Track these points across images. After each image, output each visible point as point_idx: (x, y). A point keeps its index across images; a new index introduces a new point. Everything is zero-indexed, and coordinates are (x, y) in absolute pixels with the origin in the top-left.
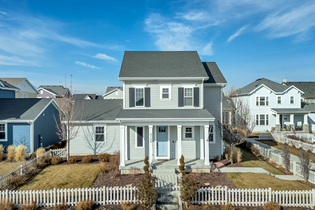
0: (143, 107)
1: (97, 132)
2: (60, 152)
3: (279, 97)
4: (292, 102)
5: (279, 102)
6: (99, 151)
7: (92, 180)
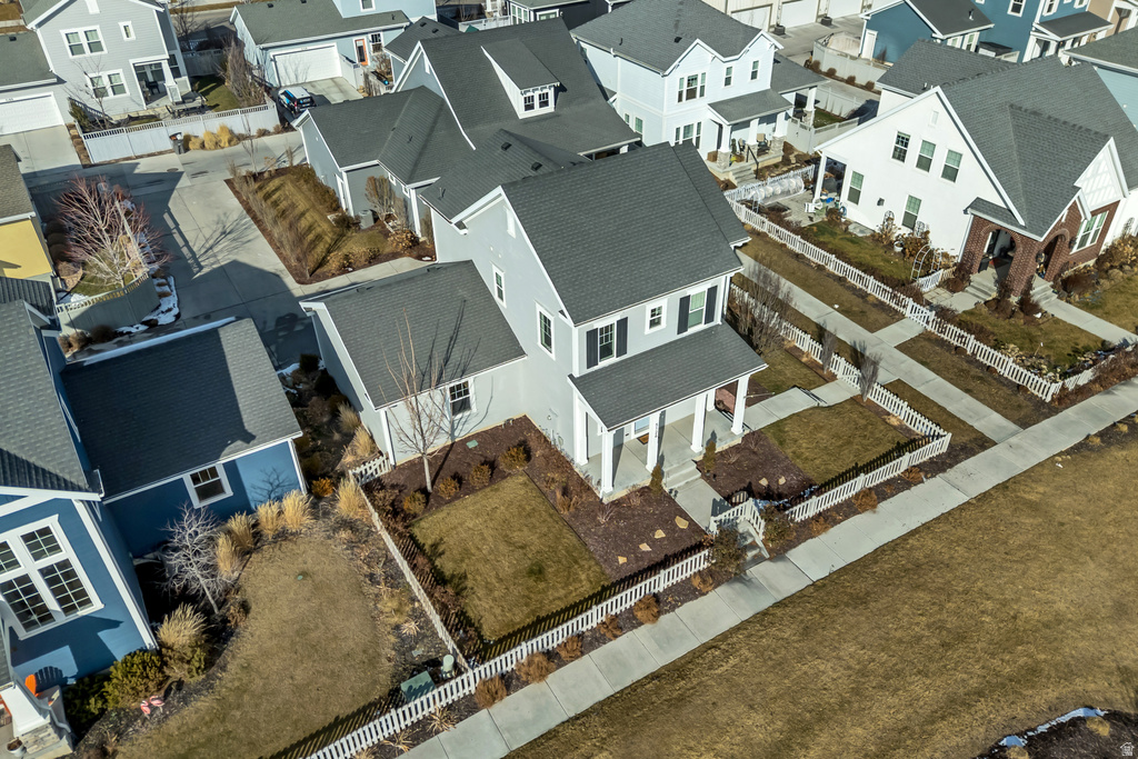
0: (613, 360)
1: (453, 397)
2: (373, 468)
3: (729, 69)
4: (754, 75)
5: (728, 81)
6: (460, 434)
7: (574, 540)
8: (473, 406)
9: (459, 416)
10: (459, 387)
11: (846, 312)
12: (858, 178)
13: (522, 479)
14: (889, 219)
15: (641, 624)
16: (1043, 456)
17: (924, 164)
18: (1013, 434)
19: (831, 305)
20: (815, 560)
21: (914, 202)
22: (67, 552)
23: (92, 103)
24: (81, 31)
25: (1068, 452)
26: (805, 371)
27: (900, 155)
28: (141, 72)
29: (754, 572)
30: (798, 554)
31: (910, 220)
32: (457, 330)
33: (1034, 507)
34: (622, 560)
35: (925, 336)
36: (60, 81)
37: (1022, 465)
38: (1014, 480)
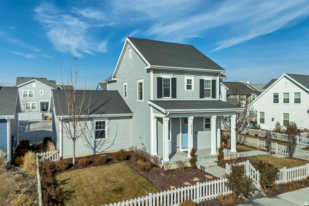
0: (170, 98)
1: (97, 128)
2: (50, 156)
6: (99, 150)
8: (107, 137)
9: (99, 140)
10: (100, 122)
12: (262, 113)
14: (278, 124)
17: (286, 101)
20: (297, 199)
21: (286, 115)
24: (28, 91)
27: (276, 101)
28: (42, 104)
29: (260, 201)
31: (286, 123)
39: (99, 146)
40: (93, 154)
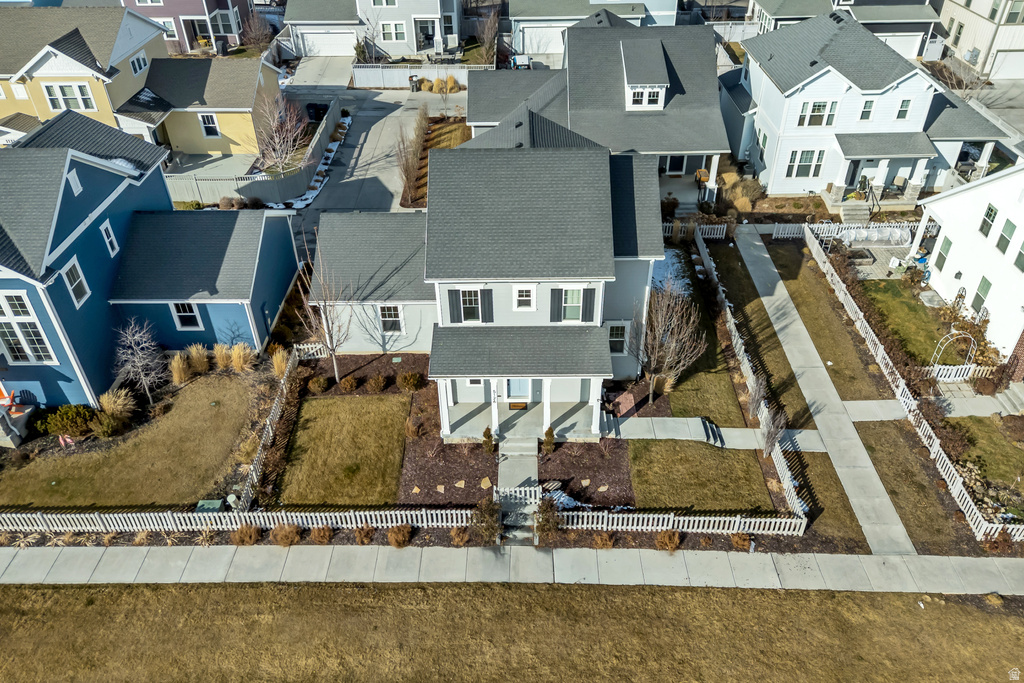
0: (478, 323)
1: (384, 316)
2: (314, 350)
3: (868, 104)
4: (902, 114)
5: (865, 115)
6: (392, 348)
7: (398, 458)
8: (403, 329)
9: (390, 333)
10: (389, 309)
11: (834, 373)
12: (948, 243)
13: (405, 399)
14: (961, 296)
15: (388, 544)
16: (911, 588)
17: (1003, 244)
18: (900, 554)
19: (825, 360)
20: (572, 566)
21: (985, 285)
22: (33, 318)
23: (380, 42)
25: (947, 598)
26: (733, 409)
27: (985, 228)
28: (418, 25)
29: (512, 550)
30: (563, 555)
31: (978, 303)
32: (405, 263)
33: (844, 627)
34: (416, 490)
35: (900, 426)
36: (361, 23)
37: (878, 585)
38: (851, 595)
39: (391, 343)
40: (382, 353)
